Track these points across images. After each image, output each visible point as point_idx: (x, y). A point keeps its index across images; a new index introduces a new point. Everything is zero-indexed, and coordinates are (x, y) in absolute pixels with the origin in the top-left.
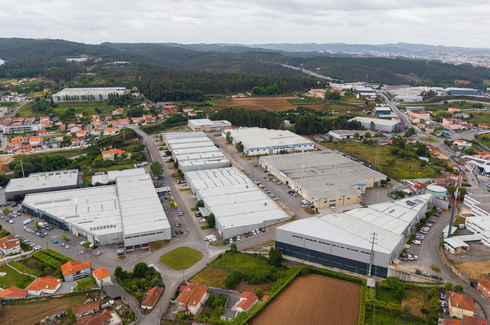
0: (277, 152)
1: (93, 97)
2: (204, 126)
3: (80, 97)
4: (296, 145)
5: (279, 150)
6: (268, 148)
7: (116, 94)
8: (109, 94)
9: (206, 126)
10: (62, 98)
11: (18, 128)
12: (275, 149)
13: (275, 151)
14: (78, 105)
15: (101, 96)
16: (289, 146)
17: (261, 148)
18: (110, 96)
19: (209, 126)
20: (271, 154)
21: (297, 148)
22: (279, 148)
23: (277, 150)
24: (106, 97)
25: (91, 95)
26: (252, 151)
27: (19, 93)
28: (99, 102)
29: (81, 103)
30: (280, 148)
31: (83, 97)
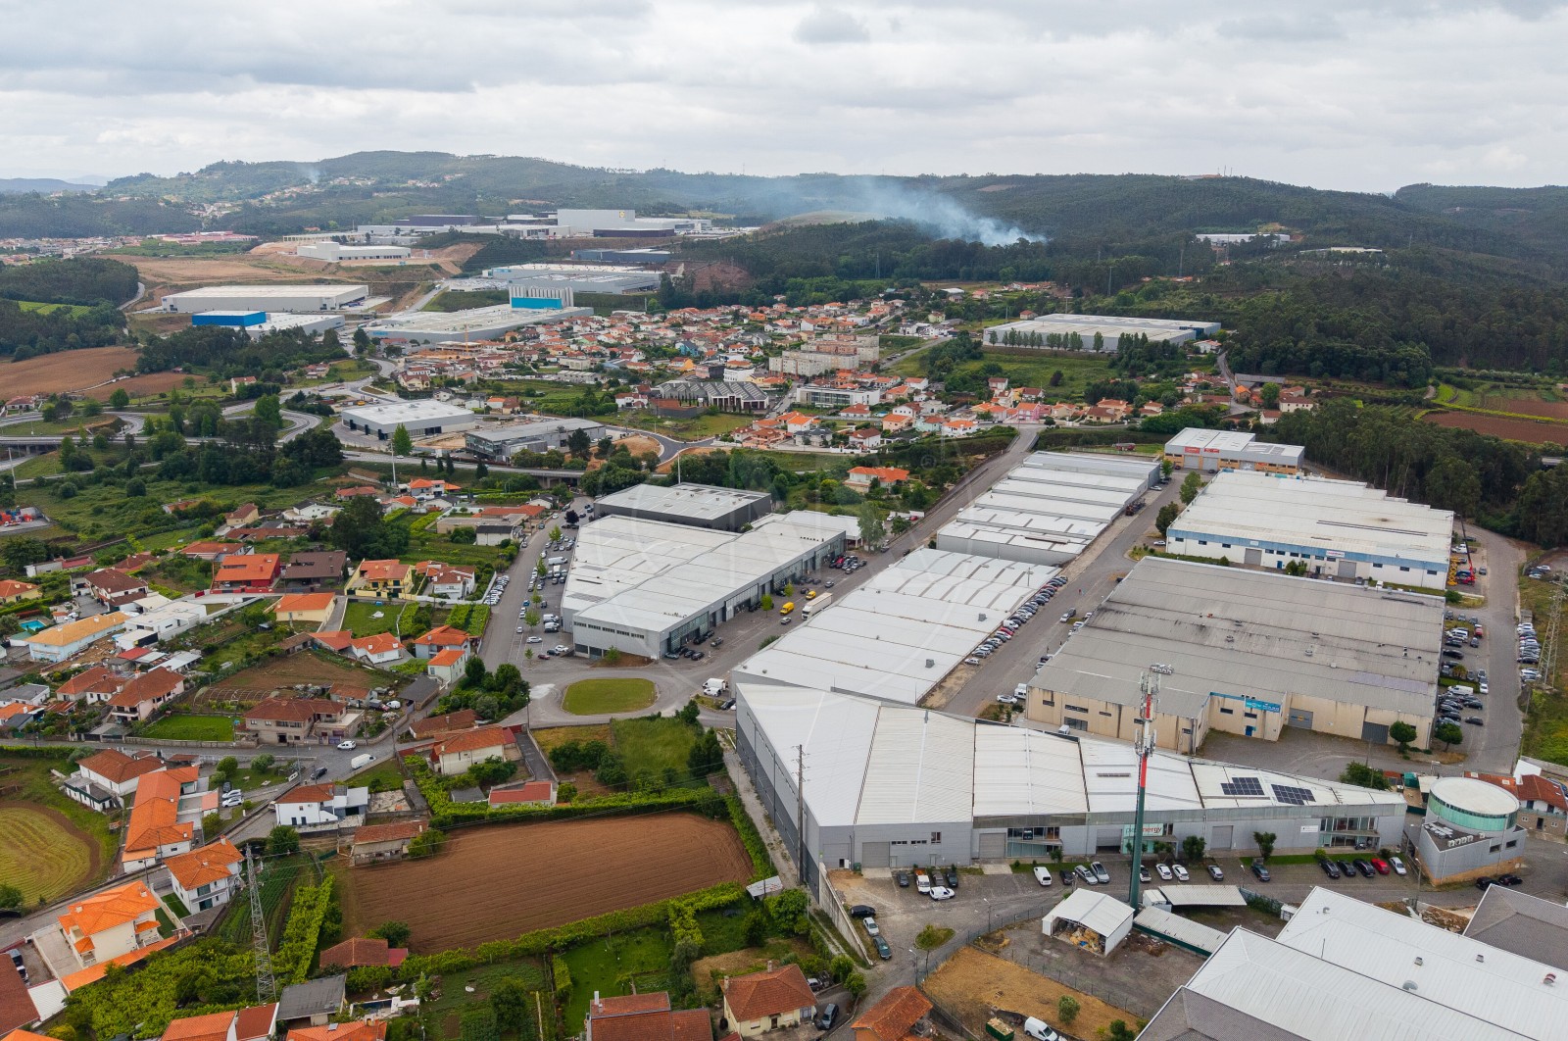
0: (1280, 563)
1: (1076, 341)
2: (1198, 450)
3: (1044, 338)
4: (1362, 557)
5: (1286, 559)
6: (1241, 541)
7: (1140, 337)
8: (1123, 335)
9: (1202, 451)
10: (1000, 337)
11: (827, 394)
12: (1272, 552)
13: (1269, 560)
14: (1033, 358)
15: (1099, 340)
16: (1329, 554)
17: (1213, 538)
18: (1125, 341)
19: (1215, 455)
20: (1251, 563)
21: (1365, 570)
22: (1288, 554)
23: (1280, 558)
24: (1111, 346)
25: (1075, 334)
26: (1181, 540)
27: (948, 318)
28: (1090, 357)
29: (1044, 354)
30: (1292, 554)
31: (1054, 339)
